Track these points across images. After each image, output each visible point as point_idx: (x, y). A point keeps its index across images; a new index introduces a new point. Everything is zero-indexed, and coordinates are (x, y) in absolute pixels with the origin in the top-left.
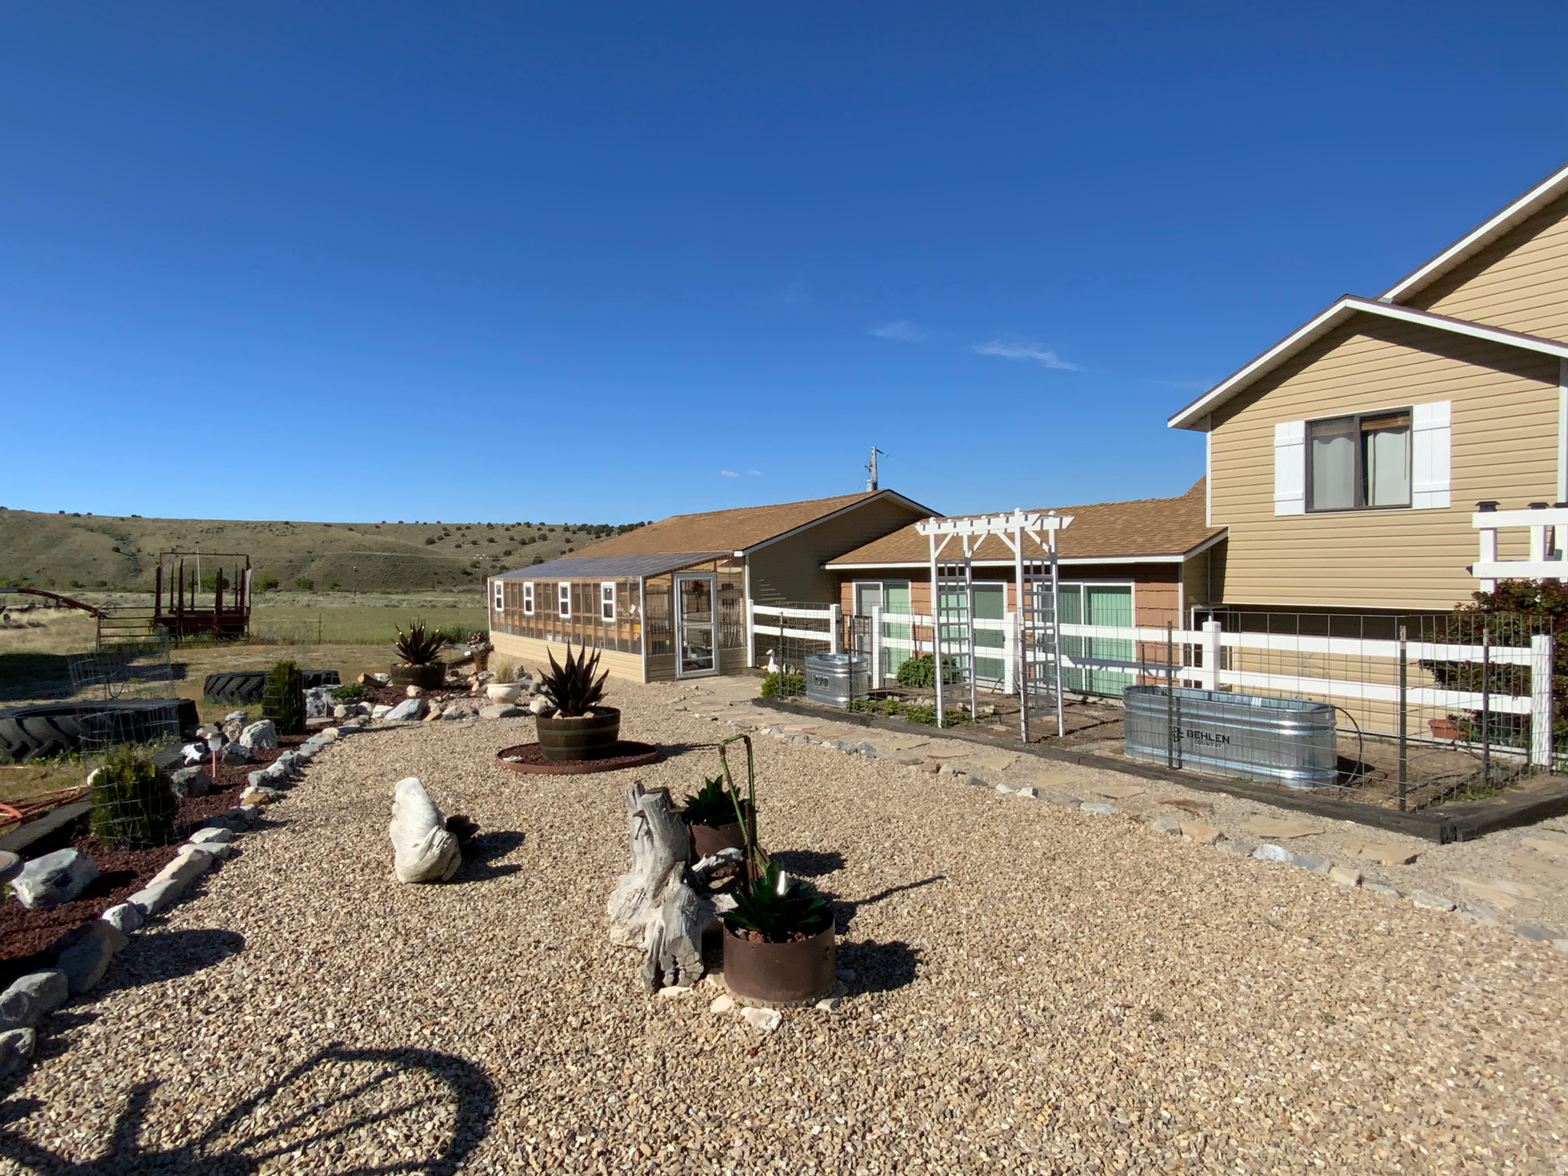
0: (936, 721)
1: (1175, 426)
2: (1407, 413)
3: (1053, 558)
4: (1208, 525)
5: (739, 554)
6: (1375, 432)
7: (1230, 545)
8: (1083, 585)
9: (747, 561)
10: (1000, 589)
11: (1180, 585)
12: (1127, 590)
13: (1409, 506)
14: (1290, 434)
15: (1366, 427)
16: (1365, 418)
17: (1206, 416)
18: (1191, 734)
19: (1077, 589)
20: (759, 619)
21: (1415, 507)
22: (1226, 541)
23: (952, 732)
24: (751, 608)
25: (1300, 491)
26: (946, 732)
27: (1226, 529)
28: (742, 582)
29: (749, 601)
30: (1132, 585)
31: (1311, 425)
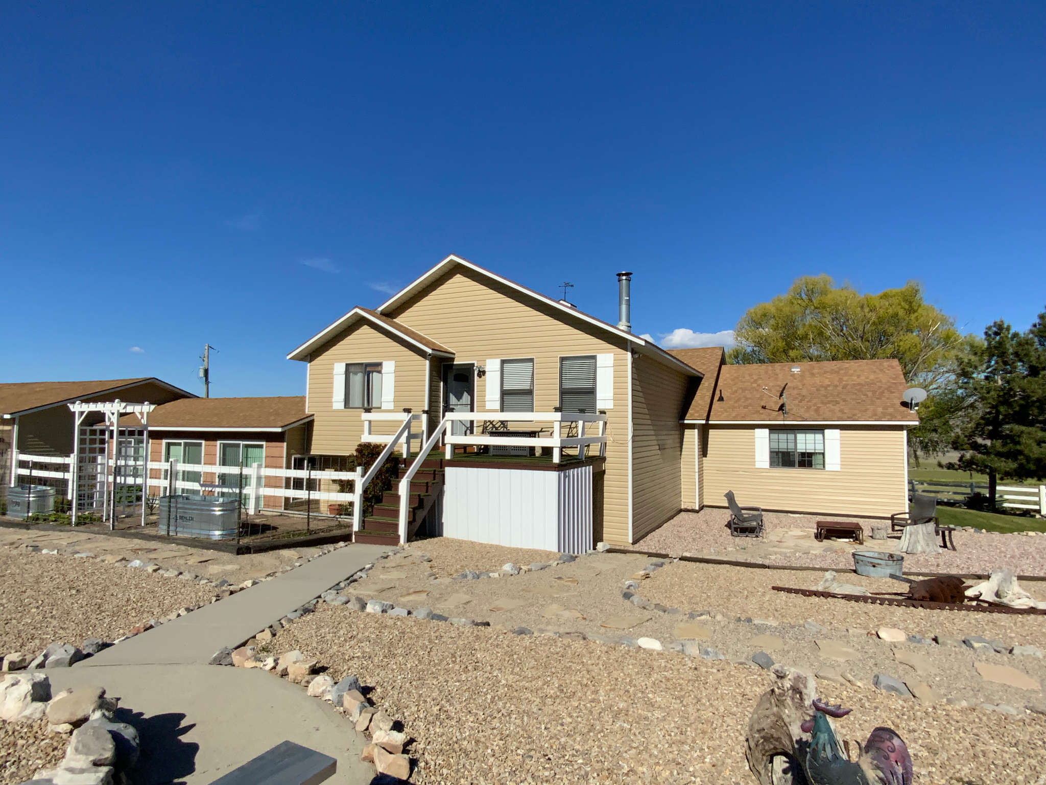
0: (71, 522)
1: (290, 359)
2: (380, 364)
3: (146, 426)
4: (307, 412)
5: (7, 416)
6: (373, 372)
7: (315, 424)
8: (242, 443)
9: (17, 421)
10: (200, 444)
11: (285, 444)
12: (261, 446)
13: (380, 408)
14: (339, 369)
15: (368, 369)
16: (367, 365)
17: (307, 356)
18: (181, 518)
19: (238, 445)
20: (23, 464)
21: (382, 408)
22: (313, 421)
23: (81, 528)
24: (16, 456)
25: (342, 397)
26: (77, 528)
27: (313, 415)
28: (11, 437)
29: (15, 450)
30: (264, 443)
31: (347, 365)
